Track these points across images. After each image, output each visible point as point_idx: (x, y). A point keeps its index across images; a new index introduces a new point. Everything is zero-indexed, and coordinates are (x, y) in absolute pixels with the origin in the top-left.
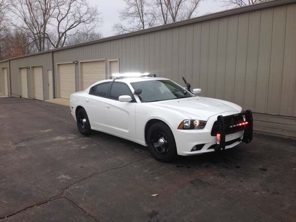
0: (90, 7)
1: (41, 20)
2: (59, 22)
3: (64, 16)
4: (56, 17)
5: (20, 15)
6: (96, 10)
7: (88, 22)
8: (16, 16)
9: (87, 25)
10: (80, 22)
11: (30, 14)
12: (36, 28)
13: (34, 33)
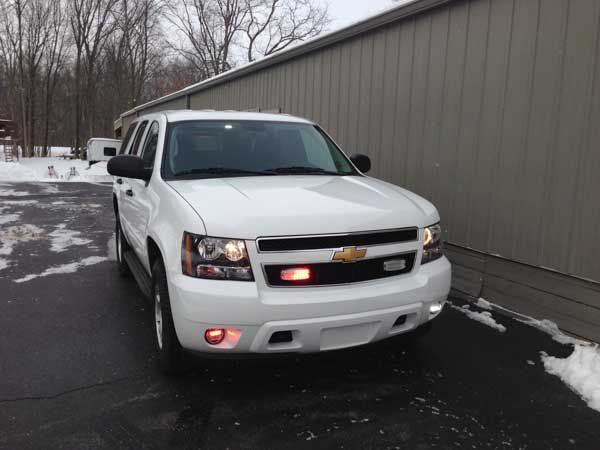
0: (315, 6)
1: (219, 37)
2: (252, 40)
3: (261, 28)
5: (182, 26)
6: (325, 13)
8: (175, 28)
10: (293, 39)
11: (201, 23)
12: (210, 52)
13: (205, 62)
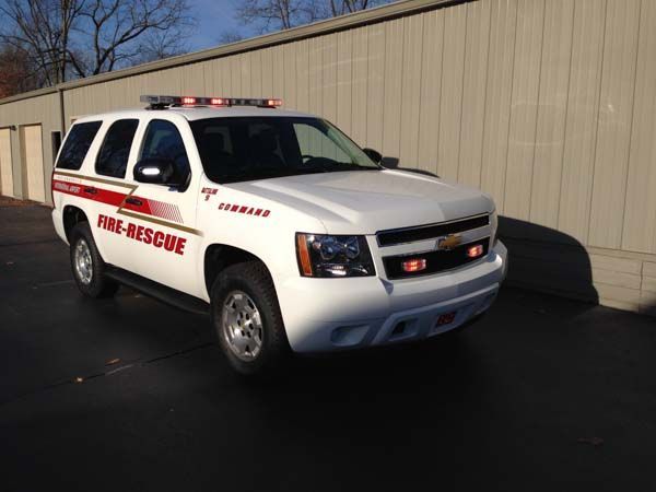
1: (56, 22)
2: (98, 27)
3: (108, 11)
4: (91, 13)
5: (8, 9)
7: (164, 25)
9: (161, 33)
10: (146, 27)
11: (32, 6)
12: (44, 39)
13: (39, 51)
